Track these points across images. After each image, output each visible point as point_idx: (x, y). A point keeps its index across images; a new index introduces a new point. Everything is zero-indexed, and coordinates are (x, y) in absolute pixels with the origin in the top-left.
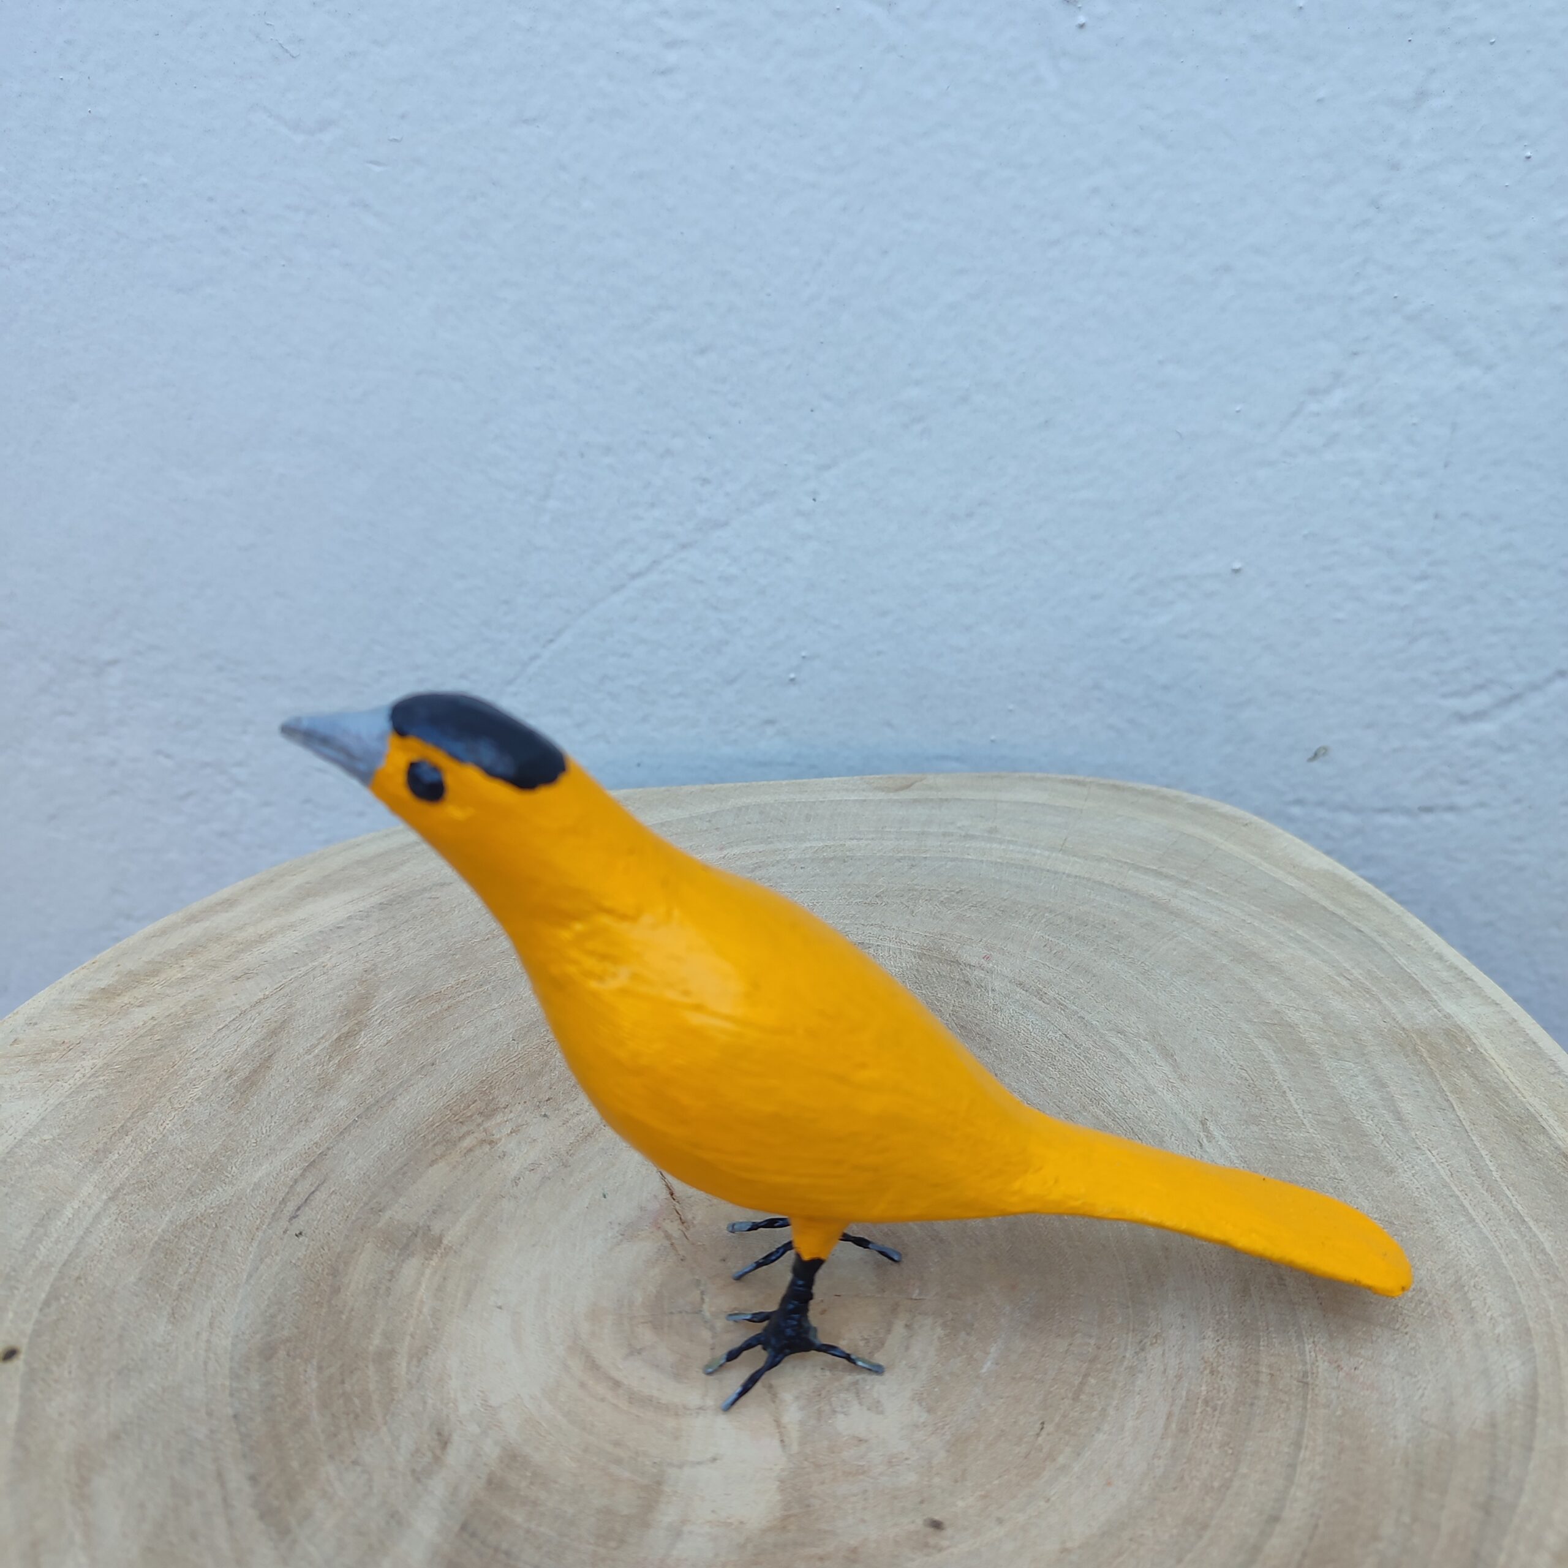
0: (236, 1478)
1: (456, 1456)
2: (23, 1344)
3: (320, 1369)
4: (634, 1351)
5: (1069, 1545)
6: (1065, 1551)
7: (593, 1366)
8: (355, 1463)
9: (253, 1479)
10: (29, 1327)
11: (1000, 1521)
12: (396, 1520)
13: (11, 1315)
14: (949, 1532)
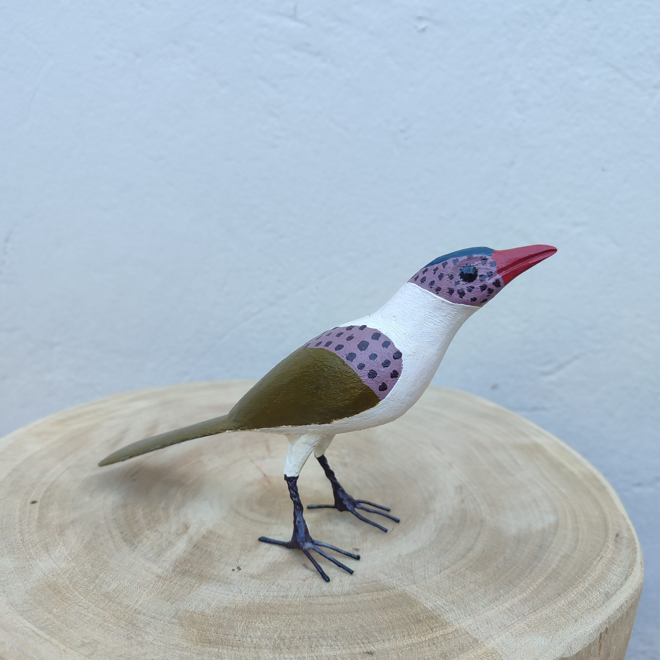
0: (115, 532)
1: (191, 531)
2: (39, 500)
3: (143, 510)
4: (252, 510)
5: (401, 554)
6: (400, 555)
7: (238, 513)
8: (157, 531)
9: (121, 533)
10: (40, 496)
11: (378, 549)
12: (171, 544)
13: (34, 493)
14: (361, 551)
